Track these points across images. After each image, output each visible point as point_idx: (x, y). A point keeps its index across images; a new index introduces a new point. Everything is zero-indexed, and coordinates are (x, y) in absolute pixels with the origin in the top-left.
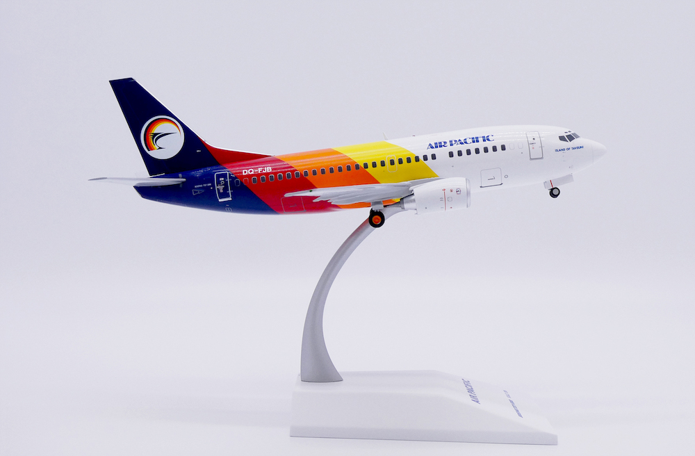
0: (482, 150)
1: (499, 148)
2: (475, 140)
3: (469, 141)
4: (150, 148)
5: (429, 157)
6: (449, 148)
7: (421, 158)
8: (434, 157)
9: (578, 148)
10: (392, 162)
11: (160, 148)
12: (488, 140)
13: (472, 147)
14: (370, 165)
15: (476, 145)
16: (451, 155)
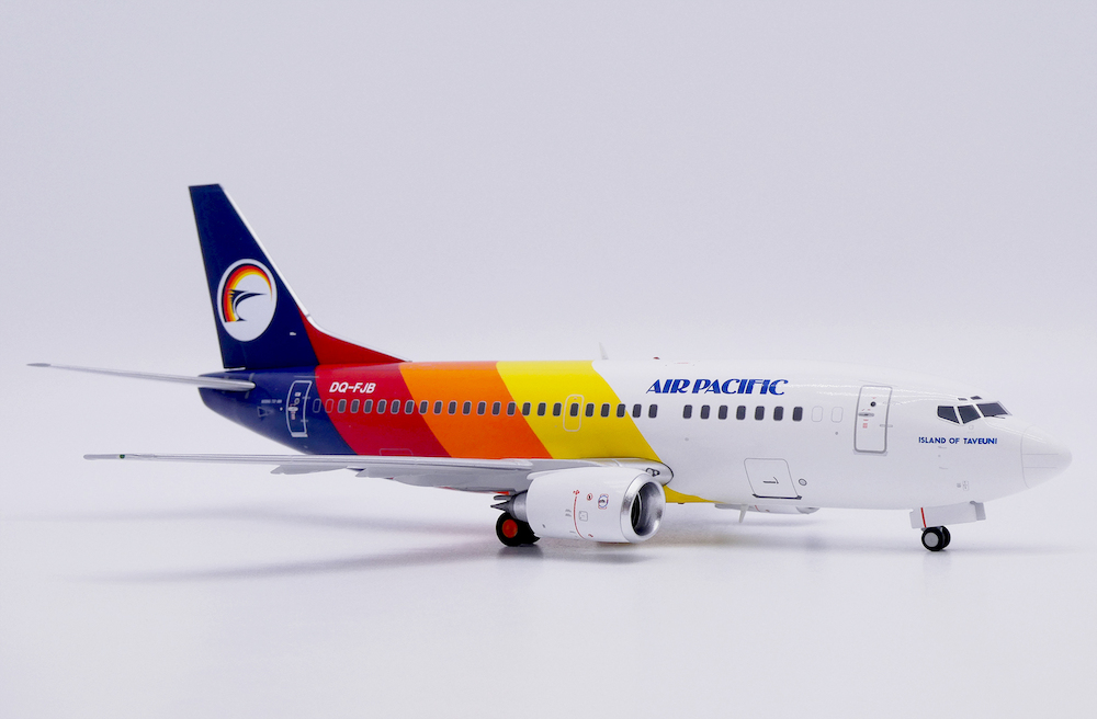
0: (751, 413)
1: (788, 414)
2: (746, 387)
3: (734, 387)
4: (228, 319)
5: (645, 411)
6: (688, 397)
7: (629, 410)
8: (653, 411)
9: (981, 441)
10: (574, 410)
11: (240, 319)
12: (773, 391)
13: (733, 401)
14: (534, 409)
15: (743, 399)
16: (688, 412)
